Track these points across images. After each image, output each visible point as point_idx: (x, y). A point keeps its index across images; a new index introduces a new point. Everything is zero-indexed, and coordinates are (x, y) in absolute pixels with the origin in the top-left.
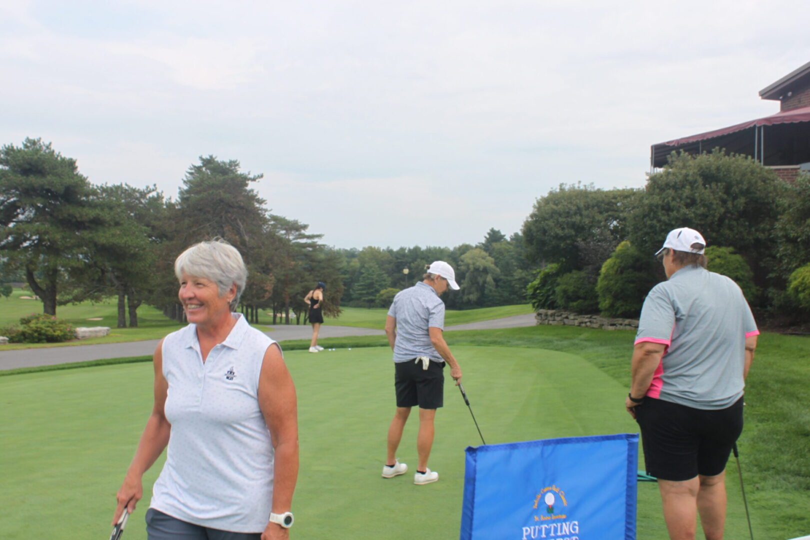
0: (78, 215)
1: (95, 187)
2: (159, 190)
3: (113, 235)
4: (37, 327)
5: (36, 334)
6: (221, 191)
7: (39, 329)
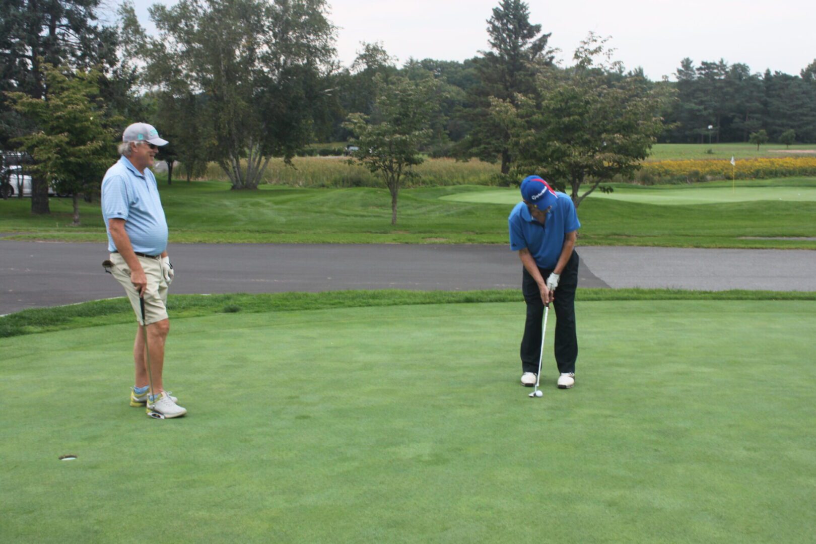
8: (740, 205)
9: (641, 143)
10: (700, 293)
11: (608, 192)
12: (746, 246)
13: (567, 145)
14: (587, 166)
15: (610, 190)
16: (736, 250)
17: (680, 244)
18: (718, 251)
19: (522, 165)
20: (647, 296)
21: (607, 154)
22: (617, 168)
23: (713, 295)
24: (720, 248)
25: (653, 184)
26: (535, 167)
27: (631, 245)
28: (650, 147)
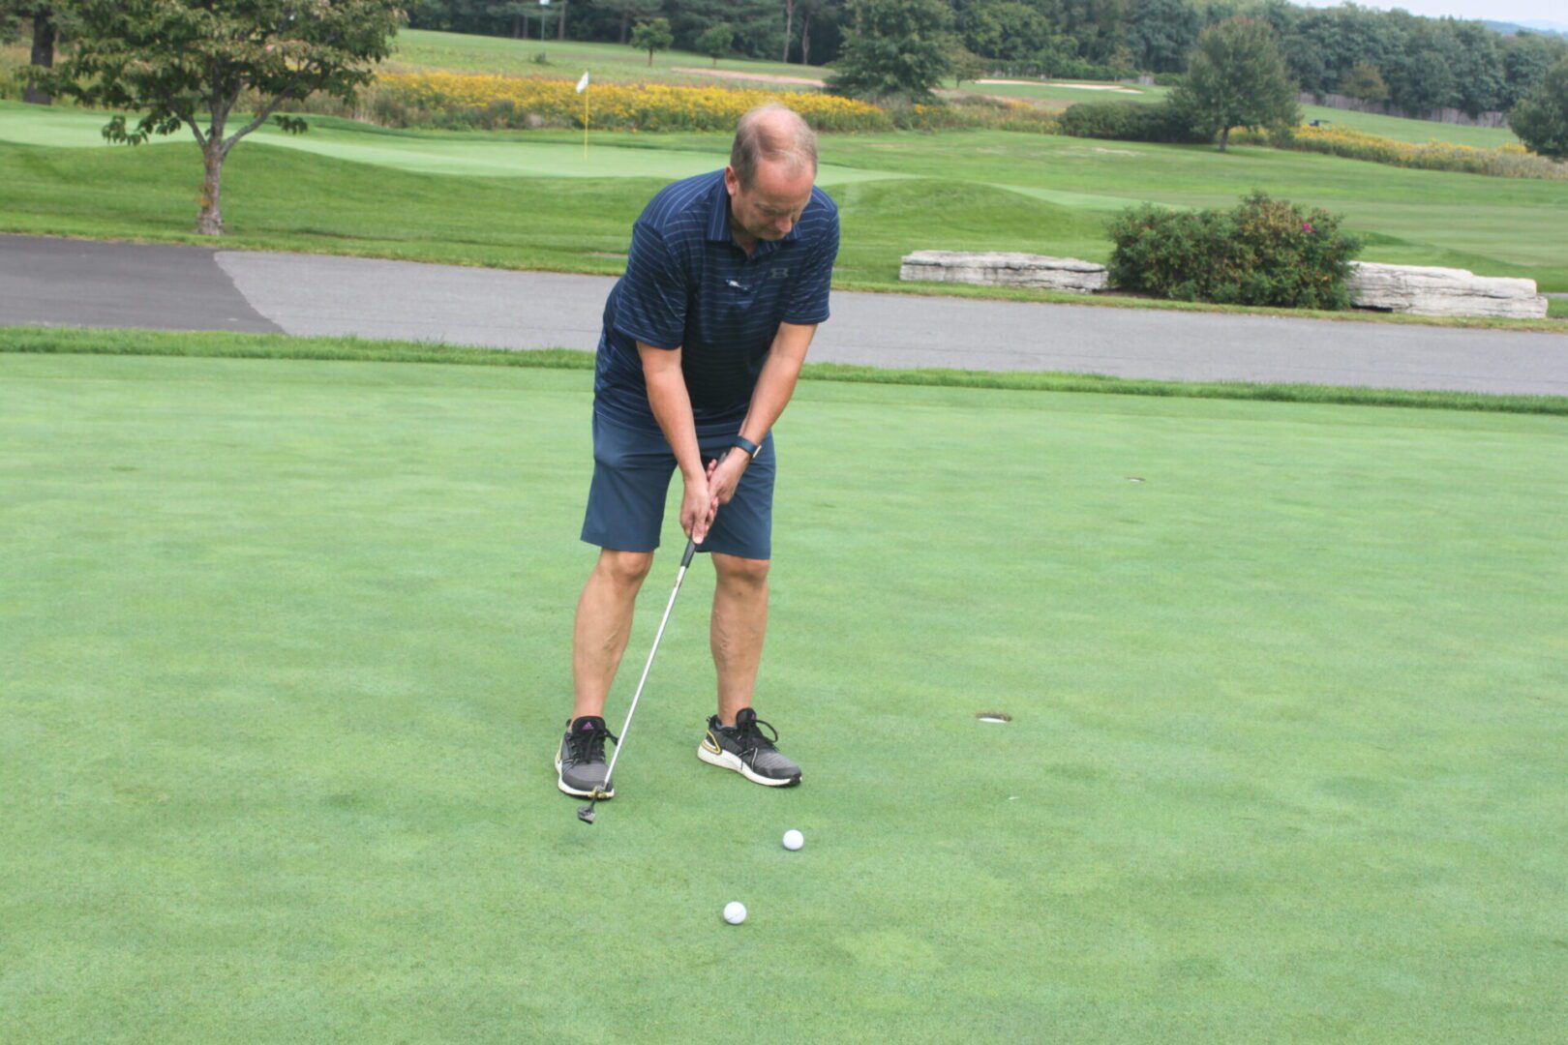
8: (595, 184)
9: (374, 19)
10: (485, 351)
11: (295, 132)
12: (595, 269)
13: (202, 11)
14: (246, 66)
15: (299, 127)
16: (573, 277)
17: (453, 257)
18: (534, 276)
19: (90, 50)
20: (371, 353)
21: (293, 42)
22: (317, 75)
23: (511, 357)
24: (539, 270)
25: (404, 125)
26: (123, 57)
27: (344, 254)
28: (393, 33)
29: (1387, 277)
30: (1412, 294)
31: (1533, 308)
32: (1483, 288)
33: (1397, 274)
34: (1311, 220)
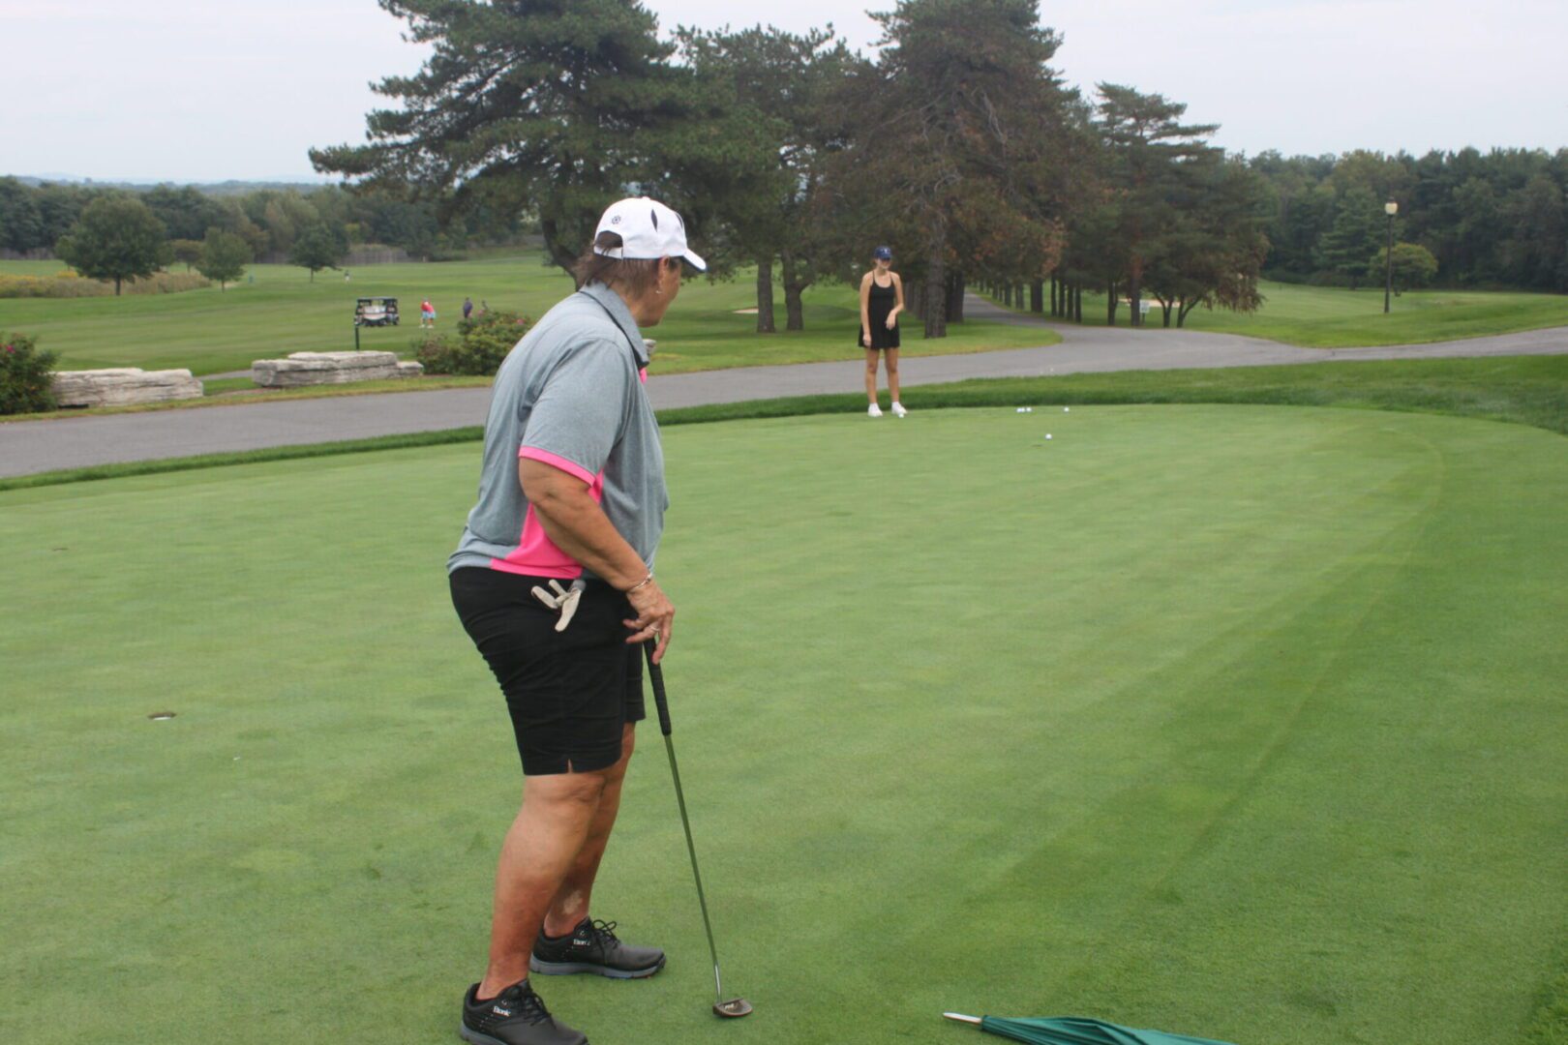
0: (629, 98)
1: (704, 35)
2: (838, 36)
3: (703, 140)
4: (479, 342)
5: (477, 357)
6: (943, 33)
7: (483, 347)
29: (80, 380)
30: (102, 392)
31: (193, 390)
32: (154, 380)
33: (87, 377)
34: (13, 343)
